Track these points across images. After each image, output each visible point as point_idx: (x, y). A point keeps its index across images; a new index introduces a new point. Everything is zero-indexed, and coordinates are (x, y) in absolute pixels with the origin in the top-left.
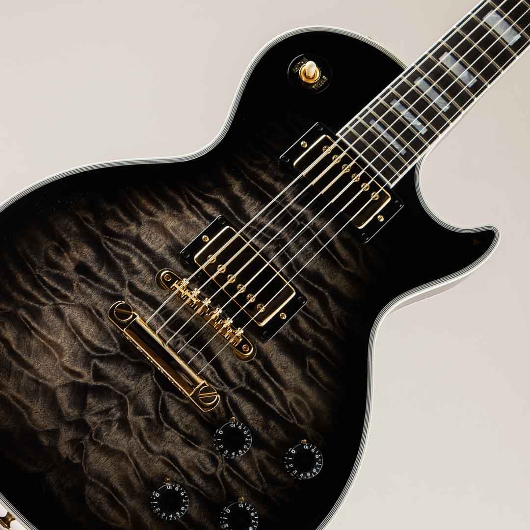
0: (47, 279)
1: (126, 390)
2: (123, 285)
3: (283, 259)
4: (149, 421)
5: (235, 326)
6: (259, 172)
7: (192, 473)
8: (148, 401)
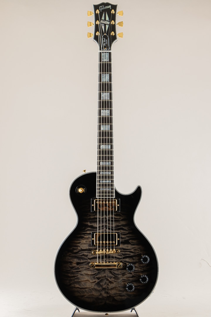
0: (74, 271)
1: (105, 276)
2: (87, 260)
3: (109, 229)
4: (114, 278)
5: (112, 250)
6: (90, 217)
7: (129, 279)
8: (110, 275)
